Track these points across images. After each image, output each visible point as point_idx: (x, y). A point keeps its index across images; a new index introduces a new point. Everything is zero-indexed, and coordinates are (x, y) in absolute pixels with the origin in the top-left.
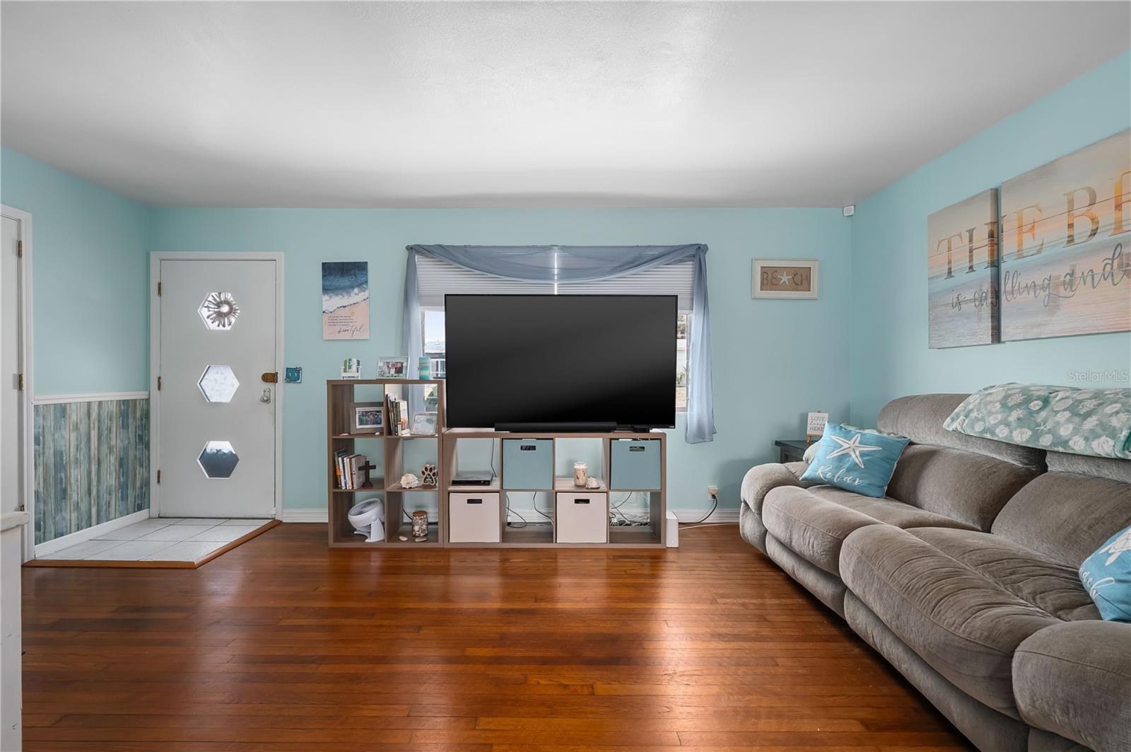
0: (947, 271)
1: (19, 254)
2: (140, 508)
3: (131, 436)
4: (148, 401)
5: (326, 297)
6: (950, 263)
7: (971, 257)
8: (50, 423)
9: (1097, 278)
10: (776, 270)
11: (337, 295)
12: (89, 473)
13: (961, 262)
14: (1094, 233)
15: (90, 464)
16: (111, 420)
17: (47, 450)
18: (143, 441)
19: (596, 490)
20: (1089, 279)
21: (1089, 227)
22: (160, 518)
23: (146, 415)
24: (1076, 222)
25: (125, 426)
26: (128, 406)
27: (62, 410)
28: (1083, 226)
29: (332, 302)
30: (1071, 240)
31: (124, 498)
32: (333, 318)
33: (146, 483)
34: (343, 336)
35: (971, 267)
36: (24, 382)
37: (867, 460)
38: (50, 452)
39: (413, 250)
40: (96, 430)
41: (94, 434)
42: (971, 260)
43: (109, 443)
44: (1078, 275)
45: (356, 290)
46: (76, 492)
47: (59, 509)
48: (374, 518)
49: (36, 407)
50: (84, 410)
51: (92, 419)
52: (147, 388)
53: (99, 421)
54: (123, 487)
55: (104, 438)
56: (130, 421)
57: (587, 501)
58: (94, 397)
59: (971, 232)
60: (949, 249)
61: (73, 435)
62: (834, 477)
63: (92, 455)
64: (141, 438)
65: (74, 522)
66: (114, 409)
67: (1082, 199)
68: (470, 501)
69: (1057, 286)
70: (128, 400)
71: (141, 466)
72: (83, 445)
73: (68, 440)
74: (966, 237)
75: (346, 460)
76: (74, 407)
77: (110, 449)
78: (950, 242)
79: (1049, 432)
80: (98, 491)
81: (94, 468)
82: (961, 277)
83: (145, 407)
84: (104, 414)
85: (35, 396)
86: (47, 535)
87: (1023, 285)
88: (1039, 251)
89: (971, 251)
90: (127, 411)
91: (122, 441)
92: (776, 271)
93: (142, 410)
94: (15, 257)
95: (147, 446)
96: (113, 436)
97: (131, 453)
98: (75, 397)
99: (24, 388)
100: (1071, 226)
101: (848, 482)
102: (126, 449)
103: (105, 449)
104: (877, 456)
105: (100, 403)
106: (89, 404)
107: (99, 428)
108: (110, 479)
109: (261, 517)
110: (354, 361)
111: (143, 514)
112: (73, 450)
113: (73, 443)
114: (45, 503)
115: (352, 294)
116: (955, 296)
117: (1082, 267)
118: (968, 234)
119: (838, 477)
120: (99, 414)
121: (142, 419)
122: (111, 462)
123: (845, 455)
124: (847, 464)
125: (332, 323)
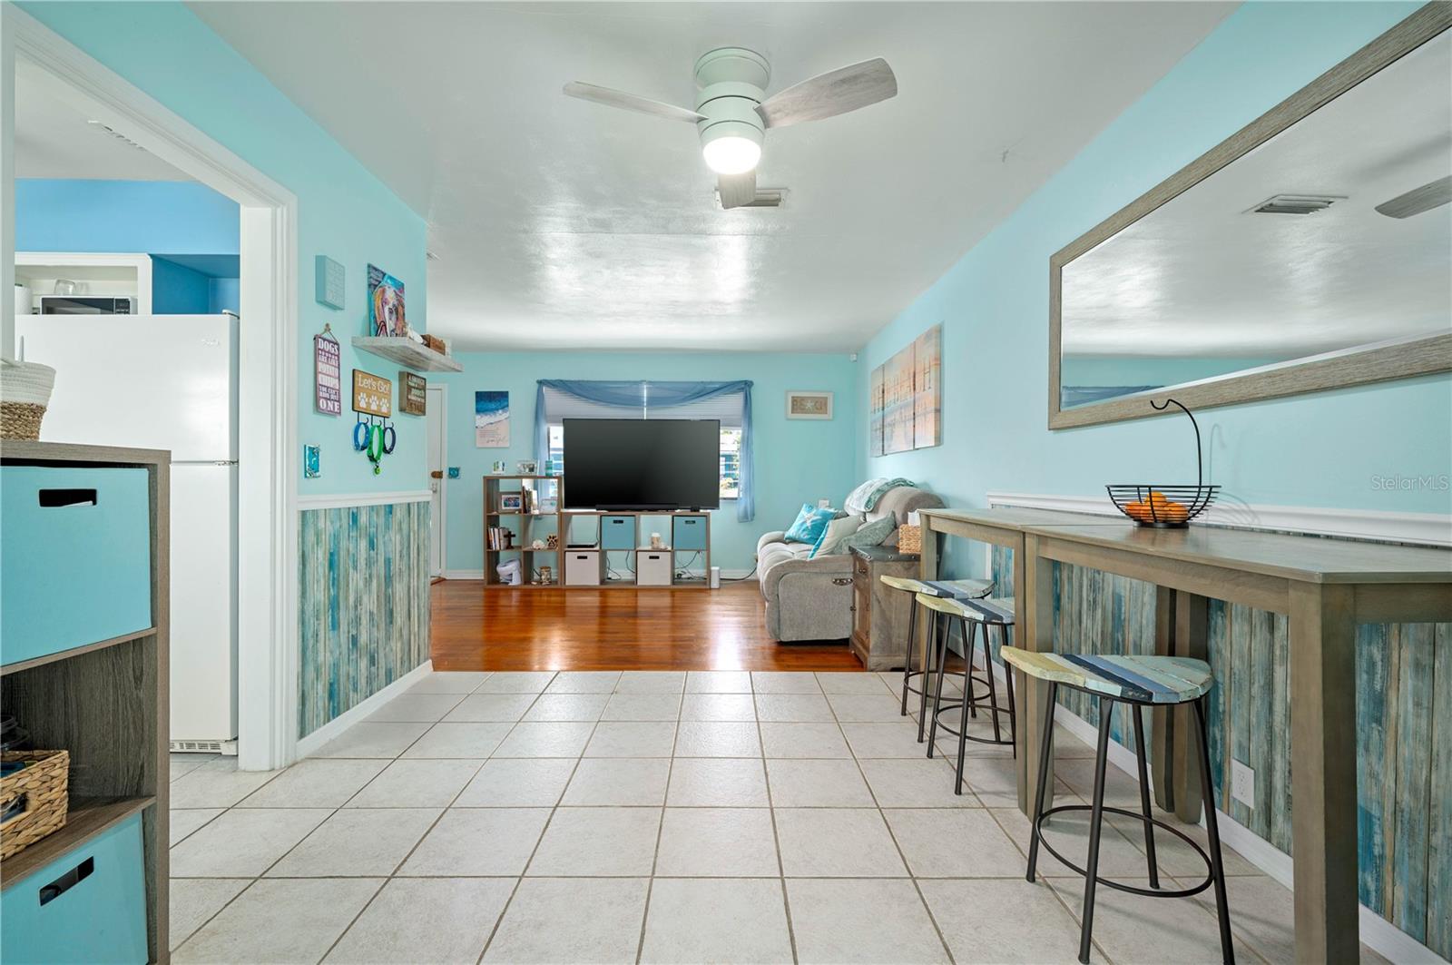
5: (478, 417)
10: (803, 398)
11: (487, 415)
19: (664, 550)
29: (483, 420)
32: (483, 432)
34: (490, 445)
39: (541, 383)
45: (500, 412)
48: (514, 569)
57: (658, 558)
62: (793, 535)
68: (580, 558)
75: (495, 530)
92: (803, 400)
110: (501, 463)
115: (497, 414)
123: (805, 522)
124: (803, 528)
125: (483, 435)
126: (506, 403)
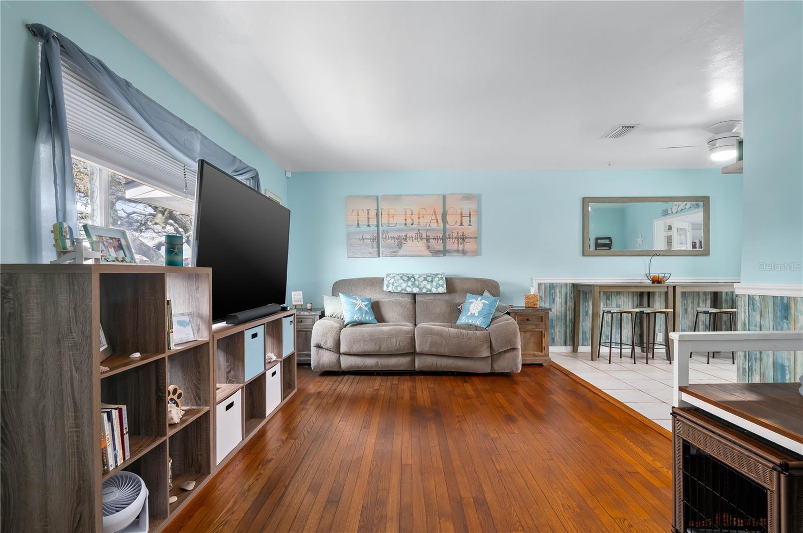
0: (357, 224)
6: (358, 221)
7: (368, 221)
9: (413, 239)
13: (363, 221)
14: (412, 224)
20: (411, 239)
21: (411, 222)
24: (407, 219)
28: (409, 222)
30: (406, 225)
35: (369, 225)
42: (369, 222)
44: (408, 236)
59: (368, 211)
60: (358, 215)
62: (362, 318)
67: (409, 213)
69: (401, 239)
74: (366, 212)
78: (358, 212)
79: (424, 288)
82: (364, 228)
87: (390, 236)
88: (395, 226)
89: (368, 218)
100: (406, 220)
101: (368, 319)
104: (369, 306)
116: (361, 236)
117: (409, 234)
118: (367, 211)
119: (364, 318)
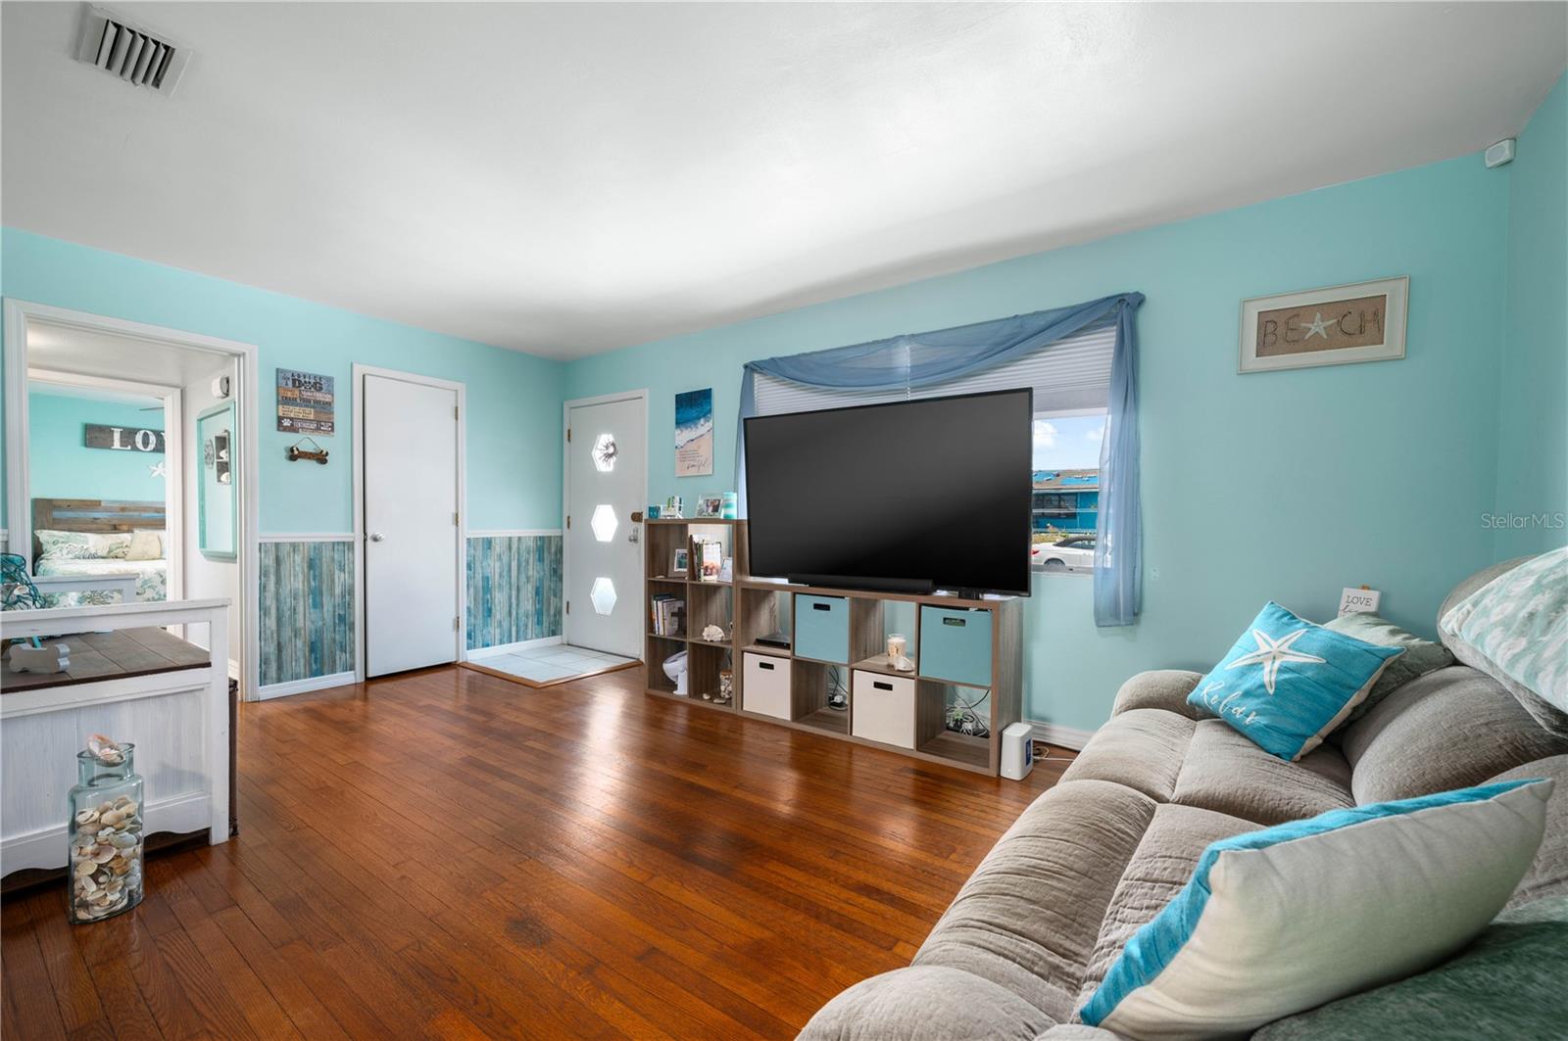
1: (457, 419)
2: (554, 633)
3: (547, 568)
4: (561, 537)
5: (678, 432)
8: (479, 553)
10: (1296, 313)
11: (686, 428)
12: (510, 598)
15: (510, 589)
16: (528, 553)
17: (476, 575)
18: (557, 573)
19: (902, 674)
22: (569, 645)
23: (560, 551)
25: (541, 559)
26: (544, 542)
27: (488, 543)
29: (683, 436)
31: (539, 622)
32: (684, 454)
33: (558, 612)
34: (693, 472)
36: (459, 519)
37: (1285, 680)
38: (479, 577)
39: (751, 369)
40: (516, 561)
41: (514, 565)
43: (526, 574)
45: (702, 421)
46: (500, 612)
47: (485, 625)
48: (681, 669)
49: (468, 539)
50: (506, 544)
51: (513, 551)
52: (561, 527)
53: (519, 554)
54: (539, 613)
55: (522, 569)
56: (546, 555)
57: (889, 687)
58: (515, 533)
61: (497, 564)
62: (1220, 703)
63: (513, 582)
64: (555, 571)
65: (498, 637)
66: (531, 544)
68: (763, 665)
70: (543, 537)
71: (555, 596)
72: (505, 573)
73: (493, 567)
75: (660, 603)
76: (498, 542)
77: (528, 578)
80: (517, 614)
81: (514, 593)
83: (560, 543)
84: (523, 548)
85: (469, 531)
86: (477, 643)
90: (543, 546)
91: (538, 573)
92: (1297, 315)
93: (557, 547)
94: (454, 420)
95: (561, 580)
96: (531, 567)
97: (546, 584)
98: (499, 532)
99: (459, 524)
101: (1237, 716)
102: (541, 580)
103: (523, 579)
104: (1309, 674)
105: (519, 538)
106: (510, 538)
107: (518, 560)
108: (528, 605)
109: (615, 652)
110: (677, 498)
111: (555, 640)
112: (497, 576)
113: (497, 570)
114: (475, 617)
115: (699, 426)
119: (1225, 705)
120: (519, 548)
121: (556, 554)
122: (528, 591)
123: (1255, 666)
124: (1248, 684)
125: (683, 459)
126: (708, 408)
